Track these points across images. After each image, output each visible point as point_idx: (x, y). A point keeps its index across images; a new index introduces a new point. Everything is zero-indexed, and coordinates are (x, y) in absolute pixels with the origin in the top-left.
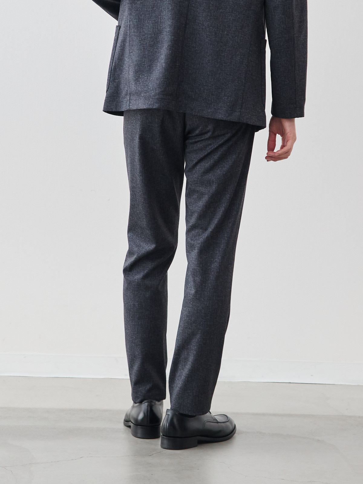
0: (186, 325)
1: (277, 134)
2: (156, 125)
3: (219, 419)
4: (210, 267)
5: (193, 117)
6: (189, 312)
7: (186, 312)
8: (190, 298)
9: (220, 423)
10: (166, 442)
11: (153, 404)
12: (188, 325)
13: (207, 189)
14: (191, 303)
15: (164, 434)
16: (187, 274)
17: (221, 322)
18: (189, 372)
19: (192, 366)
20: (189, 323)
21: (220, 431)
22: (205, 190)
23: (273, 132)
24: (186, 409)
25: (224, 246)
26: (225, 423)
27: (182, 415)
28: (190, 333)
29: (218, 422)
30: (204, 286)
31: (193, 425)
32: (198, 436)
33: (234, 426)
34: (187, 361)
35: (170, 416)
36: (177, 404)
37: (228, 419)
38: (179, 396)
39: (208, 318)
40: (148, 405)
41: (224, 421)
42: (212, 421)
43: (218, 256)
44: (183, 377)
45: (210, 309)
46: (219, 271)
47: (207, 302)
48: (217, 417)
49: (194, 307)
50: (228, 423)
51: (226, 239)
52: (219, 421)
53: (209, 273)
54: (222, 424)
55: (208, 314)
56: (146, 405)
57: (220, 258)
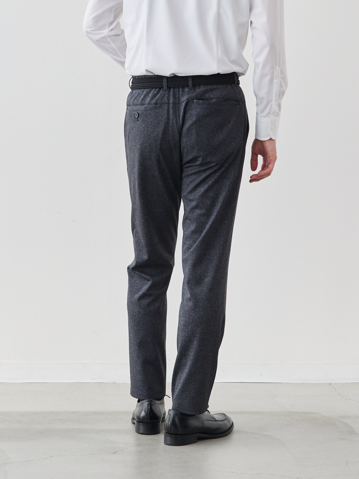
0: (184, 334)
1: (259, 155)
2: (154, 154)
3: (217, 417)
4: (204, 281)
5: (187, 146)
6: (186, 322)
7: (183, 321)
8: (186, 309)
9: (218, 421)
10: (168, 438)
11: (153, 403)
12: (185, 333)
13: (202, 210)
14: (187, 313)
15: (167, 432)
16: (183, 288)
17: (215, 330)
18: (186, 375)
19: (189, 370)
20: (186, 332)
21: (218, 429)
22: (200, 212)
23: (255, 154)
24: (184, 409)
25: (216, 262)
26: (222, 421)
27: (182, 414)
28: (187, 340)
29: (216, 421)
30: (199, 298)
31: (194, 423)
32: (198, 433)
33: (231, 423)
34: (185, 365)
35: (172, 416)
36: (176, 404)
37: (226, 417)
38: (178, 397)
39: (203, 326)
40: (148, 404)
41: (222, 419)
42: (210, 420)
43: (211, 271)
44: (182, 380)
45: (204, 319)
46: (213, 284)
47: (202, 312)
48: (215, 416)
49: (190, 317)
50: (226, 421)
51: (218, 255)
52: (217, 419)
53: (203, 287)
54: (221, 422)
55: (203, 323)
56: (146, 404)
57: (213, 272)
